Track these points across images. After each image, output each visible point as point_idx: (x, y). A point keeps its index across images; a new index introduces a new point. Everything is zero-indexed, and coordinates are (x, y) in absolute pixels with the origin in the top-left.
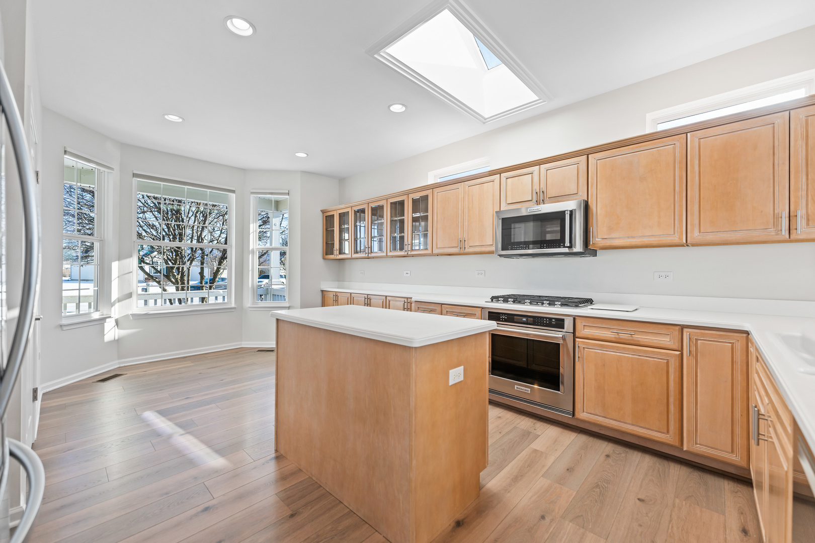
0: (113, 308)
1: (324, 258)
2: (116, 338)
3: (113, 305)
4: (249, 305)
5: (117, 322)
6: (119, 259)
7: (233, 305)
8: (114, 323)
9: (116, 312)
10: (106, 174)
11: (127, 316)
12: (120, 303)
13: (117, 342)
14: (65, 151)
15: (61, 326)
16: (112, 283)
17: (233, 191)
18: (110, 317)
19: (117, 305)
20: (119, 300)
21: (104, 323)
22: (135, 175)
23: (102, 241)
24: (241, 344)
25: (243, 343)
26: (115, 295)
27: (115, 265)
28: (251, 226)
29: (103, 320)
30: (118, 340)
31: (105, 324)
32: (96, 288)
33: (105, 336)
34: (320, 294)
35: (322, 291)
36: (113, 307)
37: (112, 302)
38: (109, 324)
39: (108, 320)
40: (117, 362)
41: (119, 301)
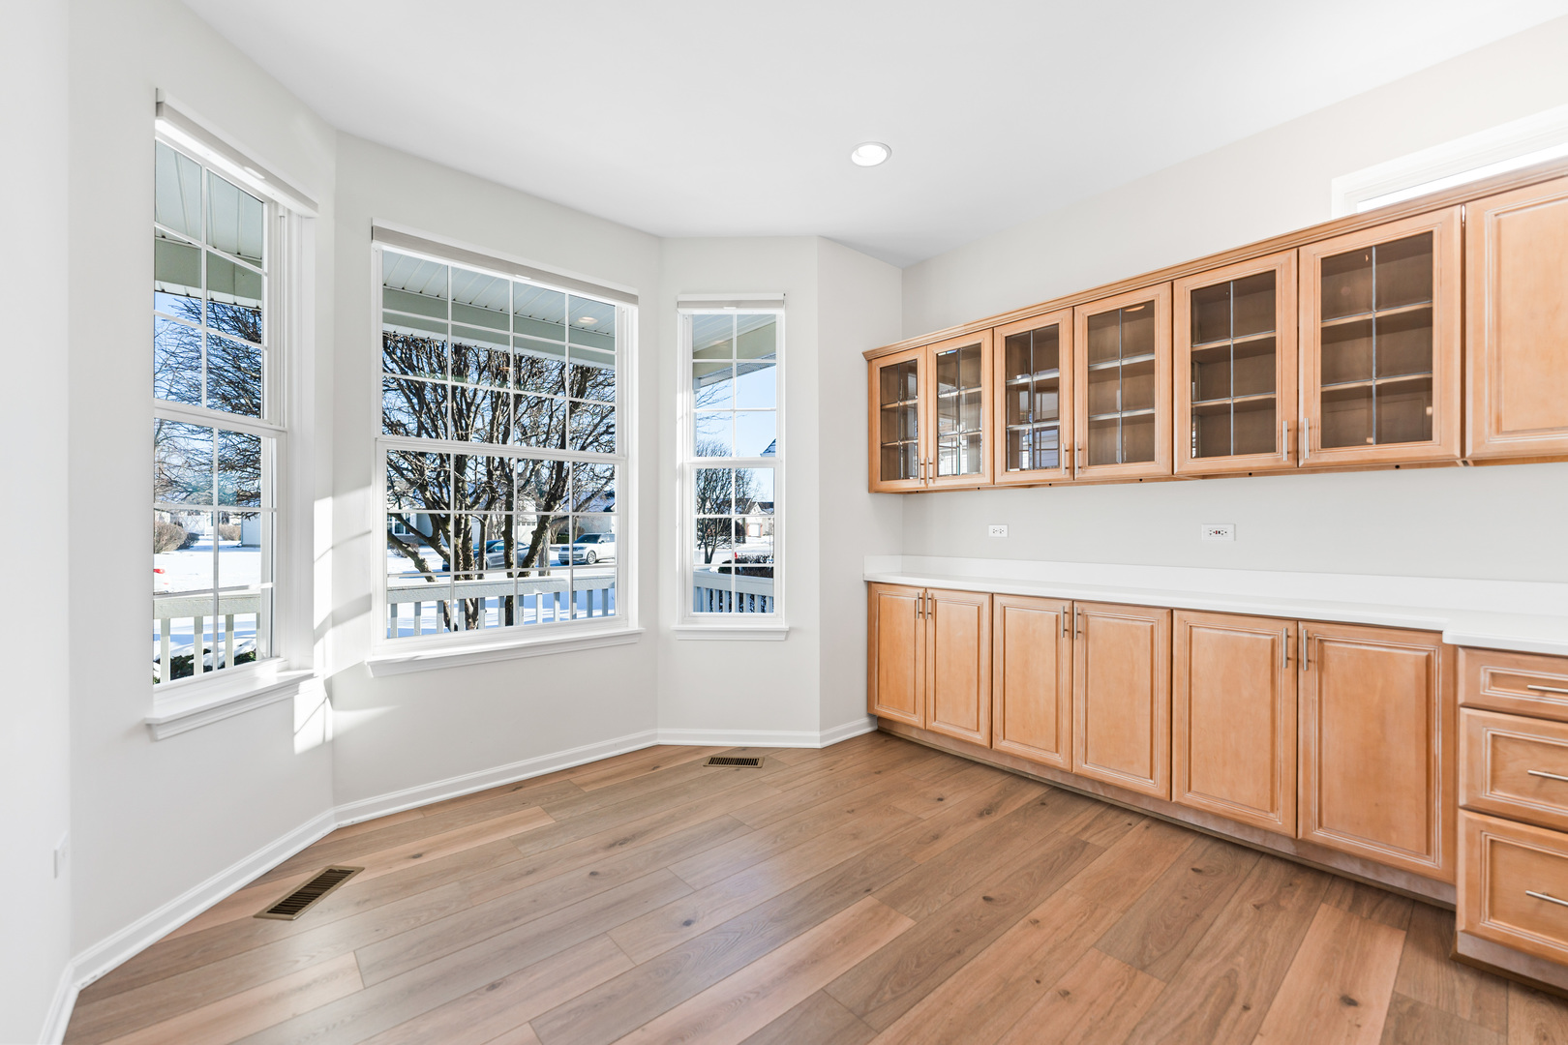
0: (318, 647)
1: (872, 489)
2: (329, 736)
3: (317, 635)
4: (676, 625)
5: (329, 686)
6: (334, 492)
7: (634, 625)
8: (322, 693)
9: (327, 658)
10: (295, 220)
11: (359, 668)
12: (339, 628)
13: (330, 747)
14: (158, 104)
15: (149, 726)
16: (315, 564)
17: (632, 299)
18: (311, 676)
19: (330, 634)
20: (336, 620)
21: (292, 699)
22: (376, 233)
23: (282, 433)
24: (655, 736)
25: (660, 731)
26: (323, 605)
27: (324, 511)
28: (679, 396)
29: (291, 686)
30: (333, 741)
31: (296, 697)
32: (269, 585)
33: (297, 738)
34: (863, 591)
35: (869, 584)
36: (321, 642)
37: (316, 626)
38: (308, 697)
39: (304, 686)
40: (331, 812)
41: (334, 624)
